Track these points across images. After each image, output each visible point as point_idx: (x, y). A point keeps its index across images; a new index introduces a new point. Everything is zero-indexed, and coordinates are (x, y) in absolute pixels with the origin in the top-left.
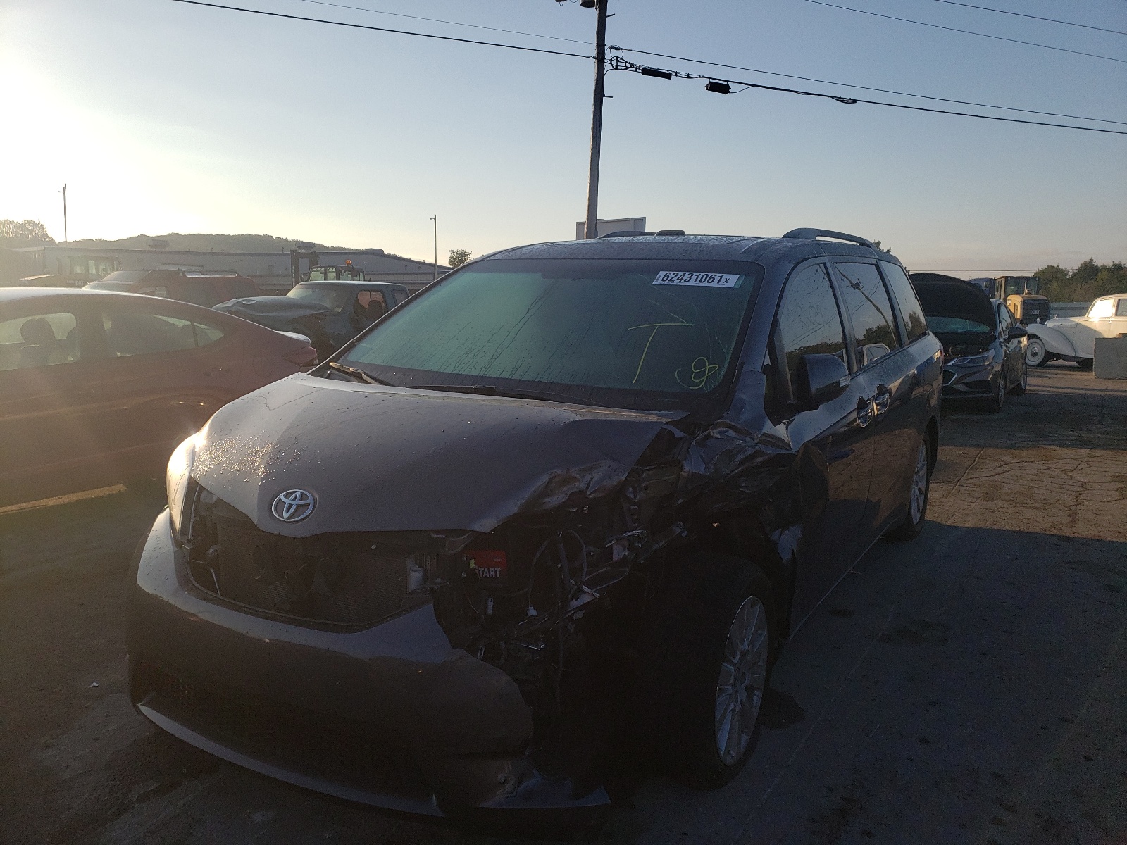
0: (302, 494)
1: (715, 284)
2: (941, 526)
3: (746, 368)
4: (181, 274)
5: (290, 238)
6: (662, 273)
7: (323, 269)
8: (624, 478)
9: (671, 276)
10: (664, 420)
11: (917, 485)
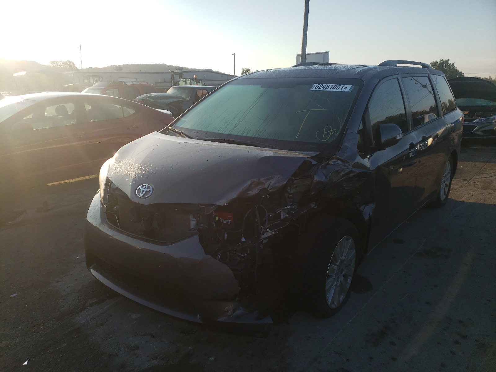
0: (148, 186)
1: (340, 90)
2: (457, 202)
3: (349, 131)
4: (124, 83)
5: (173, 65)
6: (316, 85)
7: (184, 80)
8: (285, 183)
9: (320, 86)
10: (306, 157)
11: (445, 182)
